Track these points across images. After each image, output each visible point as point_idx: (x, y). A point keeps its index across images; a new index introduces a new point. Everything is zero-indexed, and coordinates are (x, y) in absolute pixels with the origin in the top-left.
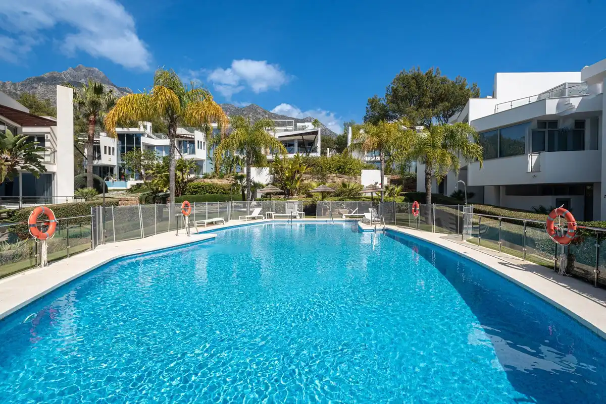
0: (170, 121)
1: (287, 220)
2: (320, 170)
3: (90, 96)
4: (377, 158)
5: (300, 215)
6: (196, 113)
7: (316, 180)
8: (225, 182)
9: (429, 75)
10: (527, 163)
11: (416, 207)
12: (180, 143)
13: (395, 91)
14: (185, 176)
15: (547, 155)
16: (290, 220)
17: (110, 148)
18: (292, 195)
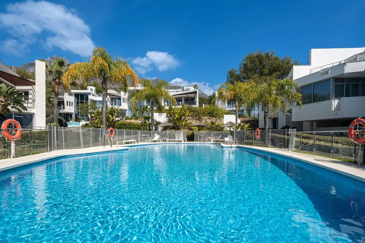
0: (103, 80)
1: (176, 143)
2: (197, 115)
3: (56, 67)
4: (233, 108)
5: (184, 140)
6: (119, 75)
7: (195, 120)
8: (139, 122)
9: (267, 55)
10: (332, 105)
11: (258, 132)
12: (112, 99)
13: (245, 65)
14: (114, 118)
15: (344, 99)
16: (178, 143)
17: (70, 102)
18: (180, 130)
